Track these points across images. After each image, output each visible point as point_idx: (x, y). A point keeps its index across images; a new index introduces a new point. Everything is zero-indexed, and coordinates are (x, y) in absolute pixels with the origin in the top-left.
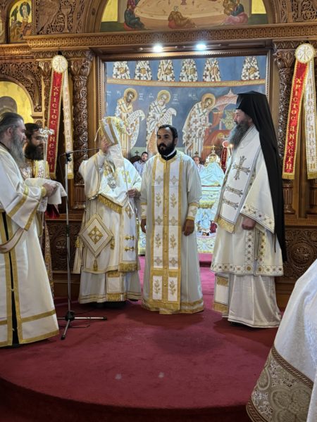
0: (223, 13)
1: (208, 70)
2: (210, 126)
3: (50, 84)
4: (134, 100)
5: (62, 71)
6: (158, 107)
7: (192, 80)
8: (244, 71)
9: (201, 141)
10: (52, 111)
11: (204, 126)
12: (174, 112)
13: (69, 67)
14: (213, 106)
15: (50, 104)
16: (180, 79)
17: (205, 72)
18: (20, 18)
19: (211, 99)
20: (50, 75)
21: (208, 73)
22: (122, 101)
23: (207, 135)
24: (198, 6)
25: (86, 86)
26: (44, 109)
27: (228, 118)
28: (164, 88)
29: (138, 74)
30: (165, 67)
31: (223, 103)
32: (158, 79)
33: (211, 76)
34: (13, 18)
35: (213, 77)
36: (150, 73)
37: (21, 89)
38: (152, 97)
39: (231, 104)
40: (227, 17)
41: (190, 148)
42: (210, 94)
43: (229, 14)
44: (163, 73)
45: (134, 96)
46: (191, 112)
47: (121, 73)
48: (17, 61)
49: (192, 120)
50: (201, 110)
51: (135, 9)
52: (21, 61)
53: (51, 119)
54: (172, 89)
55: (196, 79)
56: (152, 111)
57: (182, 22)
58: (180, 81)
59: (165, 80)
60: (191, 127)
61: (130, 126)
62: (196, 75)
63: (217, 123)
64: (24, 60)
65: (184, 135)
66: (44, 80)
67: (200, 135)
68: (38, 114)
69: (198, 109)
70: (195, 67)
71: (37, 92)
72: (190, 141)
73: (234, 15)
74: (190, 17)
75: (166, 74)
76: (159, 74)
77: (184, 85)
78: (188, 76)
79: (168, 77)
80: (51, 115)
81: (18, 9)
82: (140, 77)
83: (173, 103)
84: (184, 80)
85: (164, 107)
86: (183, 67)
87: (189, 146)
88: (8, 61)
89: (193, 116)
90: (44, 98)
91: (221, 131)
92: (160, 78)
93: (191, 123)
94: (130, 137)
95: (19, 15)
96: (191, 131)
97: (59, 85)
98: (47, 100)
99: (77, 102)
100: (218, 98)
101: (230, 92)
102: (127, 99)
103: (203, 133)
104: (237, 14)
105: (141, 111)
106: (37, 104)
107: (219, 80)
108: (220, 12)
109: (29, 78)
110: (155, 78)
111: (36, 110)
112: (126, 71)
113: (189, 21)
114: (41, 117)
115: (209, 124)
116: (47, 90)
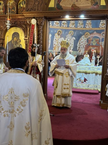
0: (90, 5)
1: (87, 24)
2: (87, 44)
3: (30, 28)
4: (60, 34)
5: (34, 24)
6: (69, 36)
7: (82, 27)
8: (100, 24)
9: (84, 49)
10: (31, 38)
11: (85, 44)
12: (74, 38)
13: (37, 23)
14: (89, 37)
15: (30, 35)
16: (77, 27)
17: (86, 24)
18: (22, 6)
19: (88, 34)
20: (31, 25)
21: (87, 25)
22: (56, 34)
23: (86, 47)
24: (82, 2)
25: (43, 29)
26: (28, 37)
27: (94, 41)
28: (72, 30)
29: (62, 25)
30: (72, 22)
31: (92, 36)
32: (69, 27)
33: (88, 26)
34: (19, 5)
35: (89, 26)
36: (67, 25)
37: (21, 30)
38: (67, 33)
39: (95, 36)
40: (92, 6)
41: (79, 52)
42: (88, 33)
43: (92, 5)
44: (71, 25)
45: (61, 33)
46: (81, 39)
47: (57, 25)
48: (20, 20)
49: (81, 41)
50: (84, 38)
51: (60, 3)
52: (21, 20)
53: (30, 40)
54: (74, 30)
55: (83, 27)
56: (67, 38)
57: (76, 8)
58: (77, 28)
59: (72, 27)
60: (80, 44)
61: (59, 43)
62: (83, 25)
63: (90, 43)
64: (22, 20)
65: (78, 47)
66: (29, 27)
67: (83, 47)
68: (26, 38)
69: (83, 38)
70: (83, 23)
71: (26, 31)
72: (80, 49)
73: (94, 5)
74: (79, 6)
75: (72, 25)
76: (70, 25)
77: (79, 29)
78: (80, 26)
79: (73, 26)
80: (30, 39)
81: (21, 2)
82: (63, 26)
83: (74, 35)
84: (79, 27)
85: (71, 37)
86: (79, 23)
87: (79, 51)
88: (17, 20)
89: (81, 40)
90: (28, 33)
91: (91, 46)
92: (70, 27)
93: (80, 42)
94: (59, 47)
95: (21, 4)
96: (80, 46)
97: (33, 29)
98: (29, 34)
99: (39, 35)
100: (90, 34)
101: (95, 32)
102: (58, 34)
103: (85, 46)
104: (95, 5)
105: (63, 38)
106: (26, 35)
107: (91, 27)
108: (90, 4)
109: (24, 26)
110: (68, 27)
111: (26, 37)
112: (58, 24)
113: (78, 7)
114: (27, 40)
115: (87, 43)
116: (29, 30)
